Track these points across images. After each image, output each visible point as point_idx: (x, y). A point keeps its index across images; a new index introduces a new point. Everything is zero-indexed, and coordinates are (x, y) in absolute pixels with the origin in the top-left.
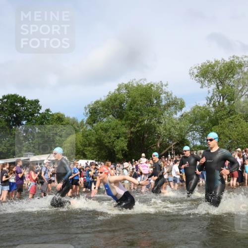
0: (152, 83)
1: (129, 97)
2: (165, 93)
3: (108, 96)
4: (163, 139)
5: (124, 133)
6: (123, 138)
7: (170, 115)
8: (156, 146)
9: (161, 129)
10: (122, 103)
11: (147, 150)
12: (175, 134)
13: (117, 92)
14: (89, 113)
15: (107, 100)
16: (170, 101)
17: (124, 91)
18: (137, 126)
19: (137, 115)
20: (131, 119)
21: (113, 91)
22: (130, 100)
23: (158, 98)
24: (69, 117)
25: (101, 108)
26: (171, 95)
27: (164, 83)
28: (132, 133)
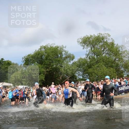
0: (58, 46)
1: (46, 53)
2: (65, 51)
3: (35, 52)
4: (63, 75)
5: (43, 72)
6: (42, 74)
7: (67, 62)
8: (60, 78)
9: (62, 70)
10: (42, 56)
11: (55, 80)
12: (70, 72)
13: (39, 50)
14: (24, 61)
15: (34, 54)
16: (67, 55)
17: (43, 50)
18: (50, 68)
19: (50, 63)
20: (47, 65)
21: (37, 50)
22: (46, 54)
23: (61, 53)
24: (14, 63)
25: (31, 58)
26: (68, 52)
27: (64, 46)
28: (47, 71)
